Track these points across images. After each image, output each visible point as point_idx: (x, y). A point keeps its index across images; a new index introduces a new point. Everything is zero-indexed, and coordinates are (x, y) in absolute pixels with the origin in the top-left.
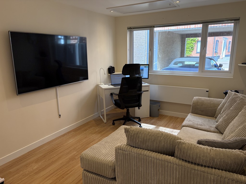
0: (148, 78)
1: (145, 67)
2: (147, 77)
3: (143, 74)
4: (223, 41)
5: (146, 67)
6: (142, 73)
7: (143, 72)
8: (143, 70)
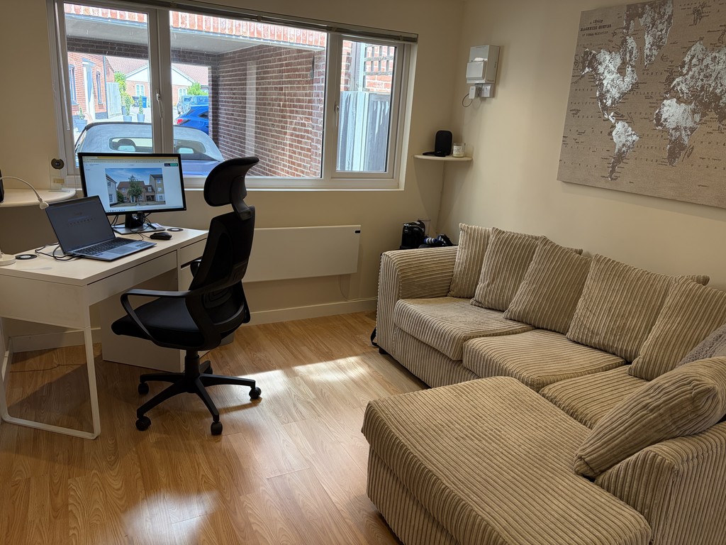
0: (184, 209)
1: (166, 165)
2: (181, 205)
3: (163, 192)
4: (85, 69)
5: (169, 165)
6: (159, 189)
7: (162, 186)
8: (160, 177)
